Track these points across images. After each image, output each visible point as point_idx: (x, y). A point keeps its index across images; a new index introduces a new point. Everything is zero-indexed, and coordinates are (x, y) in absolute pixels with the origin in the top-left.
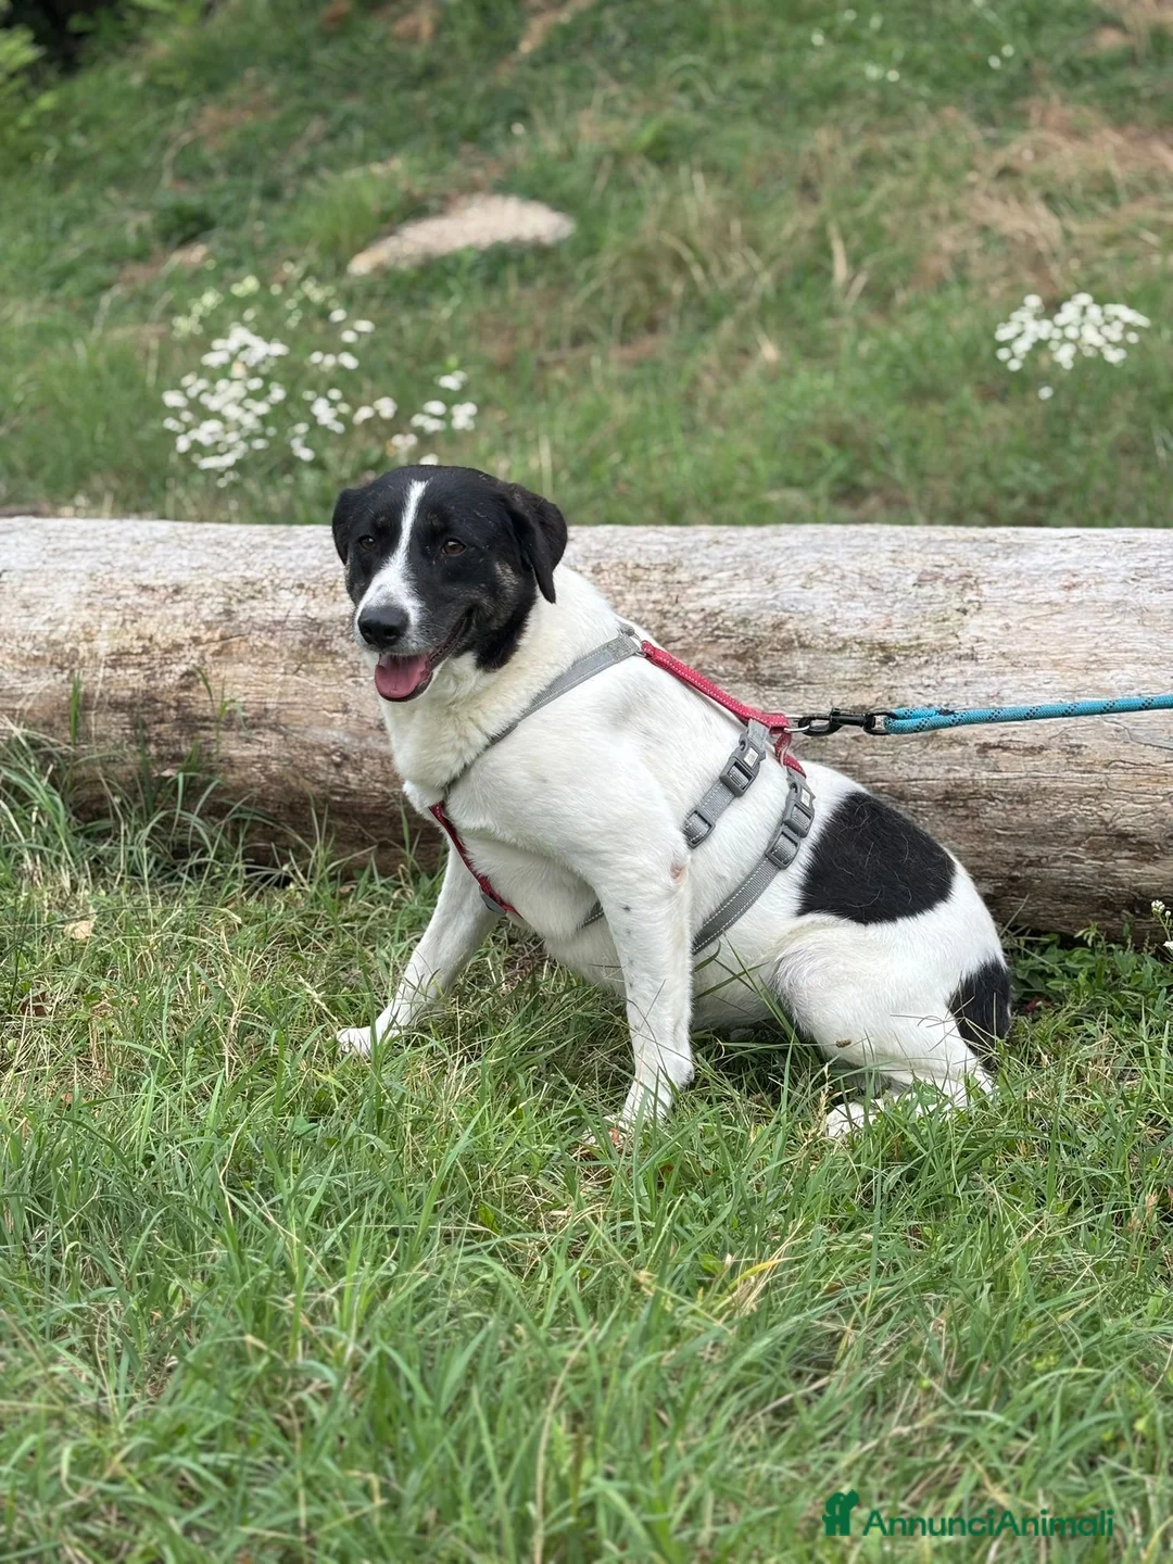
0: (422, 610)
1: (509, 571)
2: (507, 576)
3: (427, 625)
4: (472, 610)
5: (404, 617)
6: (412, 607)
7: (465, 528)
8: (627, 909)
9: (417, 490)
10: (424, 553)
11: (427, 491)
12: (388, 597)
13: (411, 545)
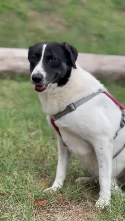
0: (46, 74)
1: (65, 64)
2: (65, 65)
3: (47, 78)
4: (57, 74)
5: (42, 76)
6: (44, 74)
7: (55, 55)
8: (102, 149)
9: (45, 46)
10: (46, 61)
11: (47, 46)
12: (39, 72)
13: (43, 59)
